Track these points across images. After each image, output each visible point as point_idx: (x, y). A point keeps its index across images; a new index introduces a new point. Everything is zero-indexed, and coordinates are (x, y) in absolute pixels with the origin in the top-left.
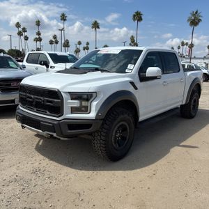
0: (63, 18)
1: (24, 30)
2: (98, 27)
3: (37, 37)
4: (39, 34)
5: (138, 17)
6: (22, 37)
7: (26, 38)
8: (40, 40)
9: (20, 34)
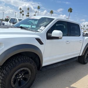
0: (39, 8)
1: (23, 11)
2: (53, 13)
3: (28, 15)
4: (28, 13)
5: (70, 10)
6: (22, 14)
7: (23, 15)
8: (28, 16)
9: (21, 13)
